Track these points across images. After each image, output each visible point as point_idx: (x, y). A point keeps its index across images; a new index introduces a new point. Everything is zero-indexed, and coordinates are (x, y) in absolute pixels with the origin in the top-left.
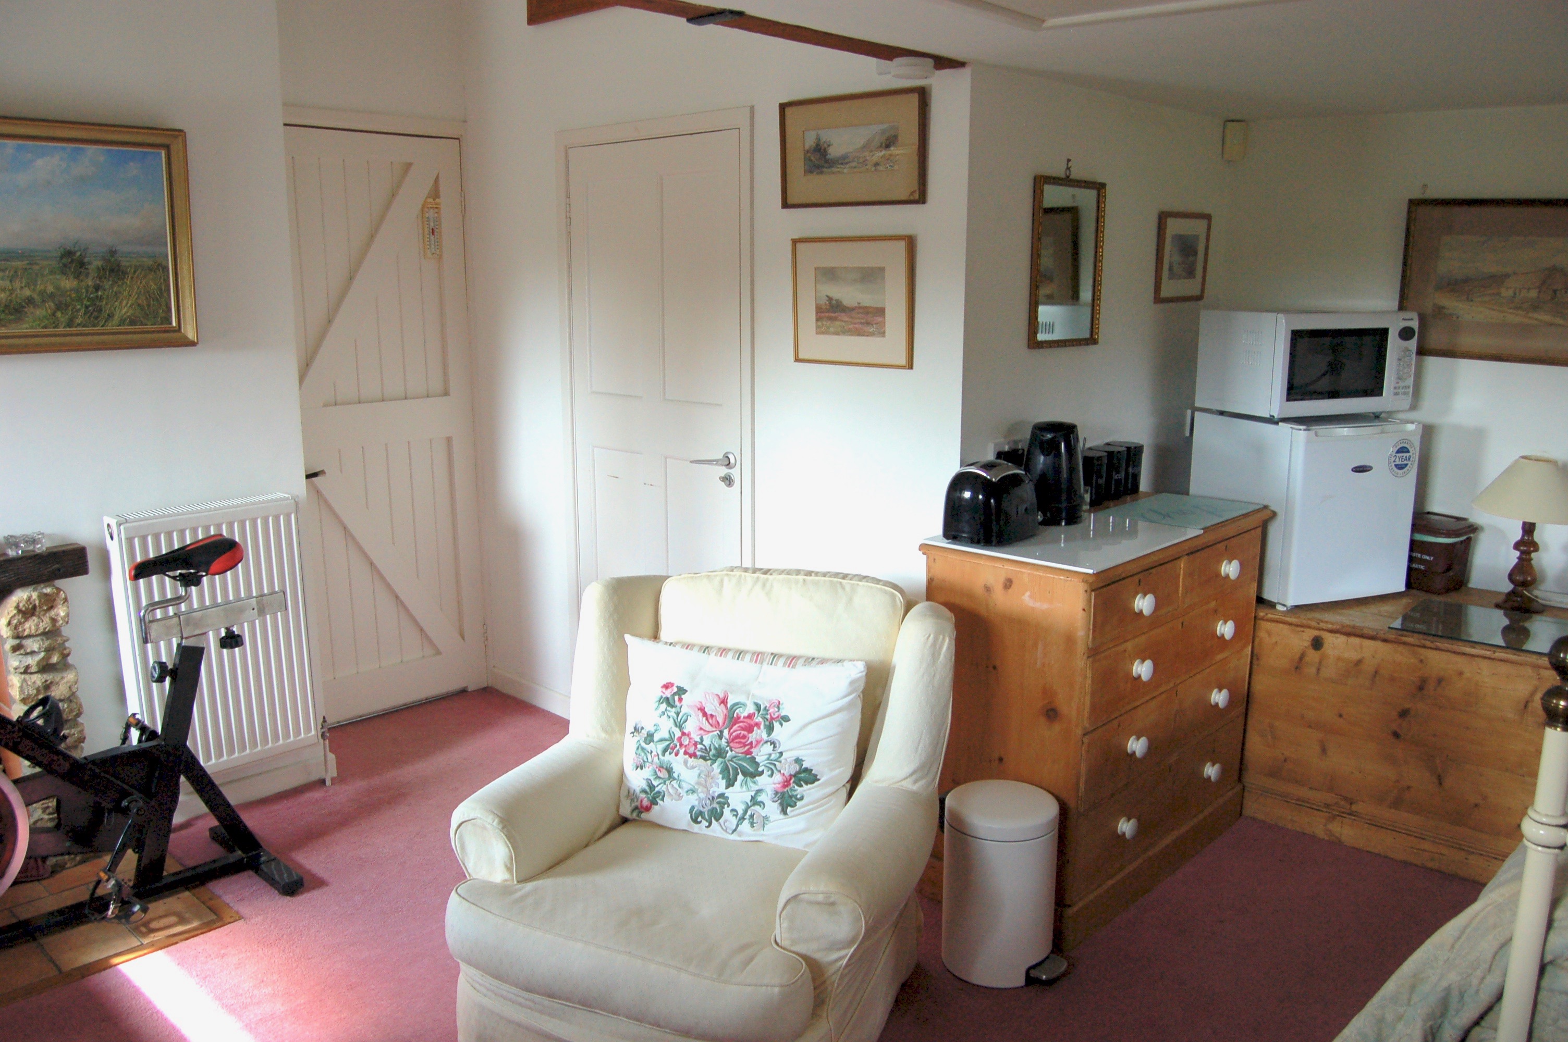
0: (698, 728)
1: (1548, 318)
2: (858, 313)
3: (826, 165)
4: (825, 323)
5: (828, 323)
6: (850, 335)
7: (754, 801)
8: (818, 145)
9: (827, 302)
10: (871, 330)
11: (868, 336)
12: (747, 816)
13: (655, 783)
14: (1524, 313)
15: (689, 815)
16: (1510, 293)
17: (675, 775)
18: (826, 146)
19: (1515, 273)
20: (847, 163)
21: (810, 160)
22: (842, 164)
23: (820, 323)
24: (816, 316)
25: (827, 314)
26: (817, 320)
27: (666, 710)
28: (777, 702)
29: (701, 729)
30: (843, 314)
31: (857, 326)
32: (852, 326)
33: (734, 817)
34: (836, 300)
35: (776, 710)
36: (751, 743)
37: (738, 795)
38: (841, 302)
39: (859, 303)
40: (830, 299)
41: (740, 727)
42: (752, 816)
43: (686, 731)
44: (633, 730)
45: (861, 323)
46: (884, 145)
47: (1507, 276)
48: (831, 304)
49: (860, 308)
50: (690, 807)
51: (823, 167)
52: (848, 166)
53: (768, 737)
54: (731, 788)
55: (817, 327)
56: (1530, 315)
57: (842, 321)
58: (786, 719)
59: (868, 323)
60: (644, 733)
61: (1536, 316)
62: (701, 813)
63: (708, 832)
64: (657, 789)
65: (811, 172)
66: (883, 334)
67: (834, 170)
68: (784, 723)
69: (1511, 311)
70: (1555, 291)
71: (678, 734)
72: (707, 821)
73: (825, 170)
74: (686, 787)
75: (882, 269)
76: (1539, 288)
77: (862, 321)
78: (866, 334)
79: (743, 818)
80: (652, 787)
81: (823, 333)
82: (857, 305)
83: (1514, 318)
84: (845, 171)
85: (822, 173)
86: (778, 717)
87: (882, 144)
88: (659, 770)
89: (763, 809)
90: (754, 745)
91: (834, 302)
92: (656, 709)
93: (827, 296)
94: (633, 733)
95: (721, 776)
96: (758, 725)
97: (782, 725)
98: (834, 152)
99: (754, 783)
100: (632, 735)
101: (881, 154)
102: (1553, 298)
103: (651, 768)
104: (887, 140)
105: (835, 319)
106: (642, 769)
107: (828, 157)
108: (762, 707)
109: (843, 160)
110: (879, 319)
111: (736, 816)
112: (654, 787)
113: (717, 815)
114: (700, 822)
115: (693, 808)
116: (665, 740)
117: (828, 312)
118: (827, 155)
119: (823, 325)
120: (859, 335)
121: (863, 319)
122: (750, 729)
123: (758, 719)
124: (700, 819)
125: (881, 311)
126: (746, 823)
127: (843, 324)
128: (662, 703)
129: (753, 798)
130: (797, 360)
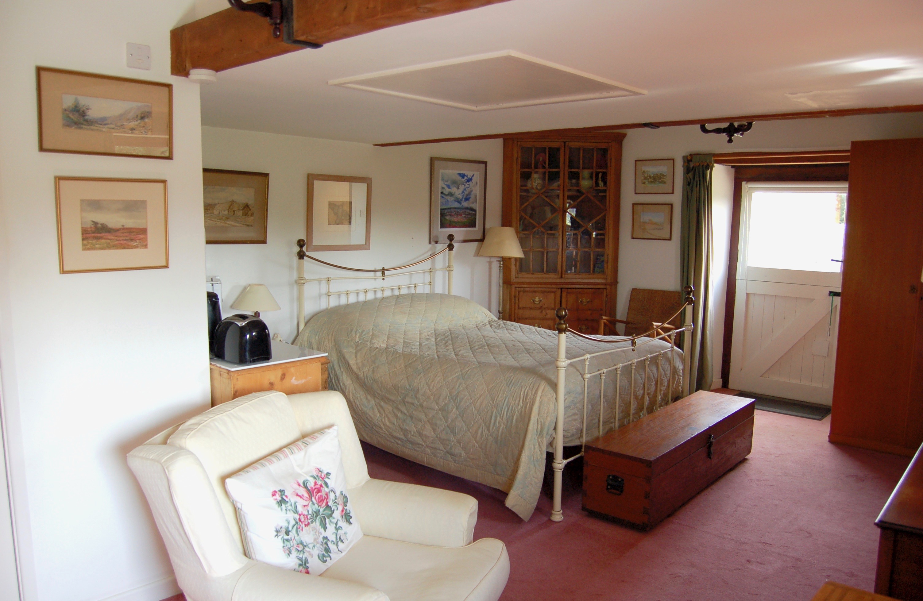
0: (303, 507)
1: (233, 223)
2: (123, 233)
3: (85, 123)
4: (90, 241)
5: (94, 242)
6: (116, 249)
7: (337, 529)
8: (76, 107)
9: (93, 226)
10: (135, 244)
11: (132, 248)
12: (338, 539)
13: (301, 556)
14: (223, 221)
15: (320, 561)
16: (217, 212)
17: (305, 544)
18: (84, 108)
19: (218, 203)
20: (105, 124)
21: (68, 117)
22: (101, 124)
23: (85, 242)
24: (82, 236)
25: (92, 235)
26: (83, 239)
27: (286, 507)
28: (316, 469)
29: (305, 506)
30: (108, 234)
31: (122, 242)
32: (117, 242)
33: (334, 545)
34: (101, 224)
35: (320, 473)
36: (325, 498)
37: (330, 532)
38: (107, 226)
39: (123, 226)
40: (95, 223)
41: (316, 492)
42: (340, 538)
43: (300, 513)
44: (276, 533)
45: (126, 240)
46: (139, 117)
47: (215, 205)
48: (96, 228)
49: (124, 229)
50: (317, 557)
51: (82, 124)
52: (106, 126)
53: (328, 489)
54: (327, 530)
55: (84, 245)
56: (226, 222)
57: (108, 239)
58: (328, 474)
59: (132, 240)
60: (284, 530)
61: (228, 222)
62: (323, 555)
63: (333, 562)
64: (304, 558)
65: (69, 126)
66: (146, 246)
67: (92, 127)
68: (329, 477)
69: (218, 221)
70: (234, 211)
71: (297, 517)
72: (328, 557)
73: (83, 126)
74: (311, 546)
75: (144, 202)
76: (228, 210)
77: (127, 238)
78: (130, 247)
79: (338, 542)
80: (301, 559)
81: (89, 249)
82: (122, 227)
83: (220, 224)
84: (104, 130)
85: (80, 128)
86: (324, 476)
87: (137, 116)
88: (298, 547)
89: (342, 529)
90: (326, 498)
91: (99, 226)
92: (282, 510)
93: (93, 221)
94: (277, 535)
95: (320, 527)
96: (321, 486)
97: (329, 478)
98: (92, 114)
99: (334, 518)
100: (277, 537)
101: (136, 123)
102: (234, 214)
103: (294, 549)
104: (142, 113)
105: (101, 238)
106: (291, 553)
107: (86, 117)
108: (315, 476)
109: (102, 122)
110: (142, 236)
111: (334, 543)
112: (302, 558)
113: (328, 550)
114: (326, 560)
115: (318, 556)
116: (295, 525)
117: (94, 233)
118: (86, 115)
119: (89, 243)
120: (124, 248)
121: (127, 237)
122: (319, 491)
123: (319, 483)
124: (325, 559)
125: (144, 231)
126: (339, 542)
127: (109, 241)
128: (281, 505)
129: (335, 528)
130: (63, 271)
